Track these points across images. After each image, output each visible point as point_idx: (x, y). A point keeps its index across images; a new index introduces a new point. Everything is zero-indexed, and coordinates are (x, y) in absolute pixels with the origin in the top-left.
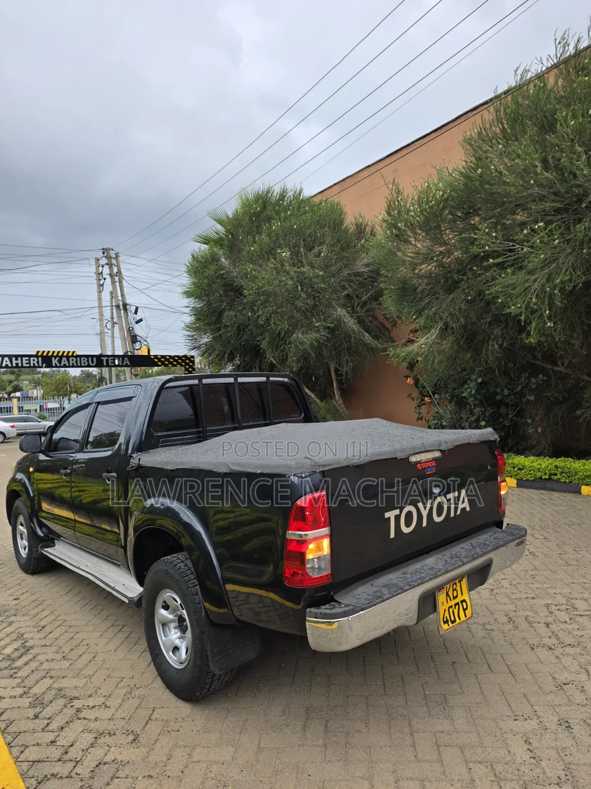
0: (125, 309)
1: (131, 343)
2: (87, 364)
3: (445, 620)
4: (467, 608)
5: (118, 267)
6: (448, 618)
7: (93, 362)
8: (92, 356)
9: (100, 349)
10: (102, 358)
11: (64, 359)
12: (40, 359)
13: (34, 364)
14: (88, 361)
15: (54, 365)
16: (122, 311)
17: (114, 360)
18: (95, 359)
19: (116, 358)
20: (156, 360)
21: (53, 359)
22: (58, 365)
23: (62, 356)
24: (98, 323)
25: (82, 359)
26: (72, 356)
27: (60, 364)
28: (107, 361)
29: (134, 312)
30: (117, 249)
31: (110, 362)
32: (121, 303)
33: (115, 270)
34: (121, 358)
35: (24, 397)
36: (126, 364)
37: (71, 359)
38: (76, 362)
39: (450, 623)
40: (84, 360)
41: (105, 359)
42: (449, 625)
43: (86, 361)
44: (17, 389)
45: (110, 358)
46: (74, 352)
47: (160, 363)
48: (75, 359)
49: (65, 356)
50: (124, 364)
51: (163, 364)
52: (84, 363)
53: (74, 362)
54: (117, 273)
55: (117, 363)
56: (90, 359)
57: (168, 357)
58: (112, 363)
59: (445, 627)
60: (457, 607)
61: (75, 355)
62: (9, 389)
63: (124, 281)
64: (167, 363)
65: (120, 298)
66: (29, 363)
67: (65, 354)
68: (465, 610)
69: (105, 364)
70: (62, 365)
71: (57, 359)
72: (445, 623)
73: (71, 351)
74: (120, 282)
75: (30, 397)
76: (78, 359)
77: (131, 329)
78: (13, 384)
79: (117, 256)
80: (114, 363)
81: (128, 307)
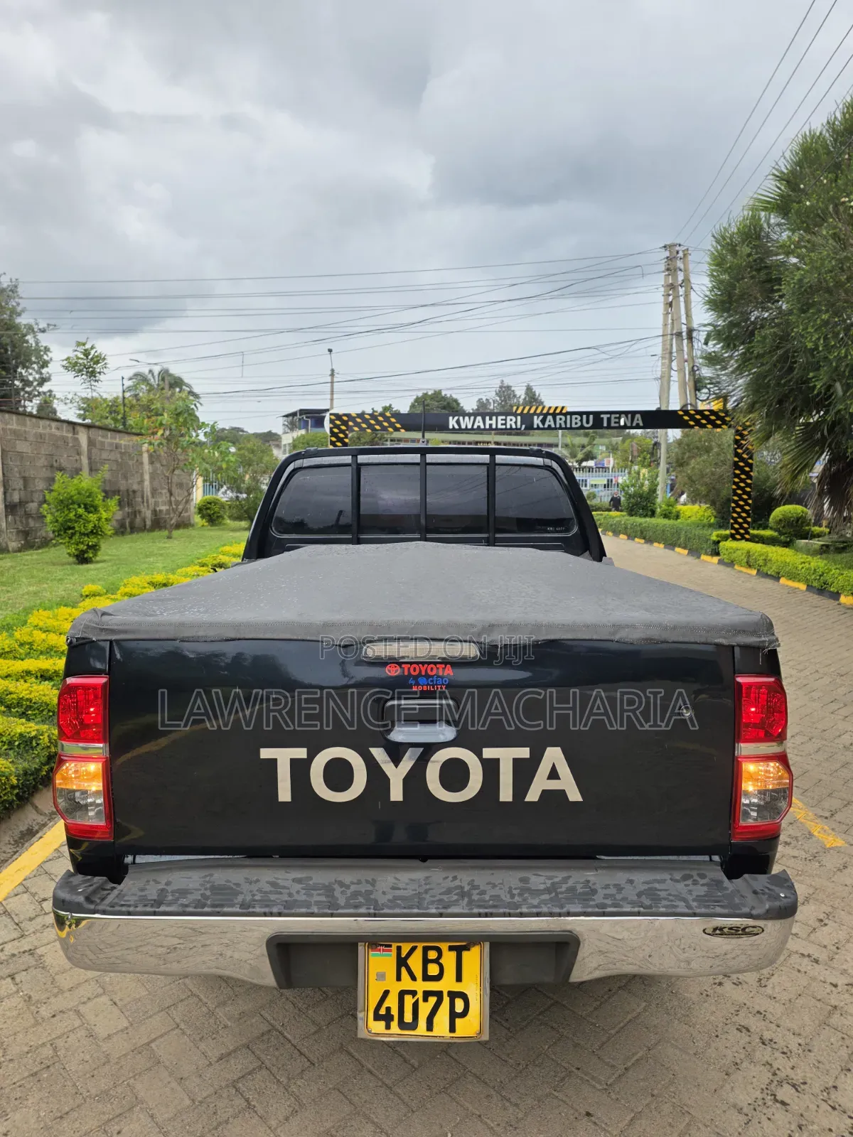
0: (690, 338)
1: (693, 390)
2: (579, 424)
3: (382, 1011)
4: (464, 1014)
5: (686, 271)
6: (395, 1012)
7: (588, 422)
8: (588, 414)
9: (658, 401)
10: (602, 416)
11: (550, 418)
12: (519, 418)
13: (511, 425)
14: (581, 420)
15: (535, 426)
16: (685, 342)
17: (619, 418)
18: (591, 417)
19: (623, 415)
20: (686, 418)
21: (535, 417)
22: (541, 426)
23: (548, 414)
24: (660, 362)
25: (574, 417)
26: (561, 413)
27: (544, 424)
28: (609, 420)
29: (703, 341)
30: (686, 244)
31: (613, 420)
32: (684, 328)
33: (681, 277)
34: (630, 416)
35: (599, 468)
36: (638, 424)
37: (558, 417)
38: (565, 422)
39: (394, 1024)
40: (576, 419)
41: (605, 417)
42: (388, 1027)
43: (578, 421)
44: (589, 456)
45: (613, 416)
46: (563, 408)
47: (692, 423)
48: (563, 418)
49: (550, 414)
50: (634, 425)
51: (698, 423)
52: (576, 423)
53: (562, 422)
54: (683, 281)
55: (622, 423)
56: (585, 417)
57: (707, 413)
58: (615, 423)
59: (379, 1027)
60: (433, 1000)
61: (564, 411)
62: (580, 456)
63: (692, 293)
64: (704, 422)
65: (684, 320)
66: (505, 424)
67: (551, 411)
68: (453, 1016)
69: (605, 425)
70: (546, 426)
71: (541, 417)
72: (377, 1017)
73: (560, 405)
74: (687, 296)
75: (605, 468)
76: (568, 417)
77: (696, 368)
78: (585, 450)
79: (685, 255)
80: (619, 422)
81: (695, 334)
